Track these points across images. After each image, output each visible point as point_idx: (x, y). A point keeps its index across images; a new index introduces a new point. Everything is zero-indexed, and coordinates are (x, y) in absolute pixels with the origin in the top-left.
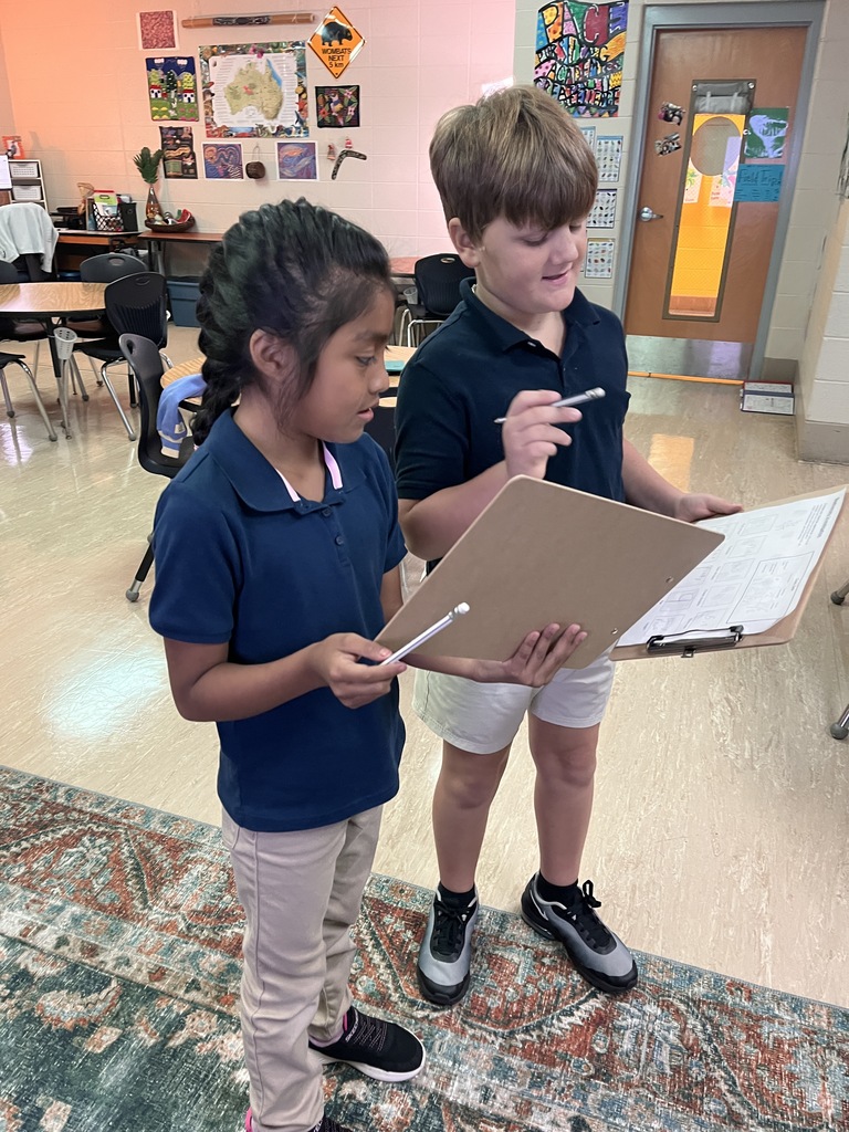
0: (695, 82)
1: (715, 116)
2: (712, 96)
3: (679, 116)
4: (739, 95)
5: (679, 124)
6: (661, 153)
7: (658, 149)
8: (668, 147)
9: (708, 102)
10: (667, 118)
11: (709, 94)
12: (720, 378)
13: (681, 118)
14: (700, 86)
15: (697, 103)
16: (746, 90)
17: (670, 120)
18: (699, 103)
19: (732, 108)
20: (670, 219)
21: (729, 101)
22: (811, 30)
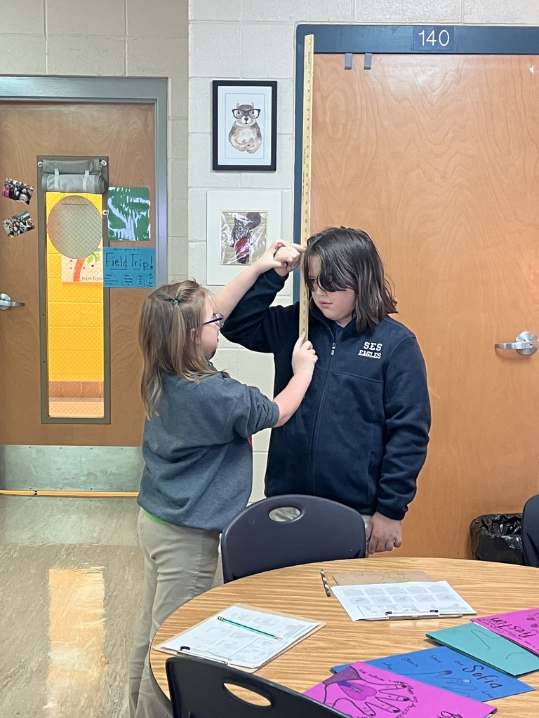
0: (40, 158)
1: (67, 195)
2: (60, 174)
3: (27, 194)
4: (90, 173)
5: (28, 202)
6: (12, 233)
7: (8, 230)
8: (18, 227)
9: (57, 180)
10: (12, 195)
11: (57, 172)
12: (122, 490)
13: (29, 196)
14: (46, 162)
15: (43, 181)
16: (98, 168)
17: (18, 198)
18: (46, 181)
19: (84, 188)
20: (34, 308)
21: (81, 180)
22: (157, 107)
